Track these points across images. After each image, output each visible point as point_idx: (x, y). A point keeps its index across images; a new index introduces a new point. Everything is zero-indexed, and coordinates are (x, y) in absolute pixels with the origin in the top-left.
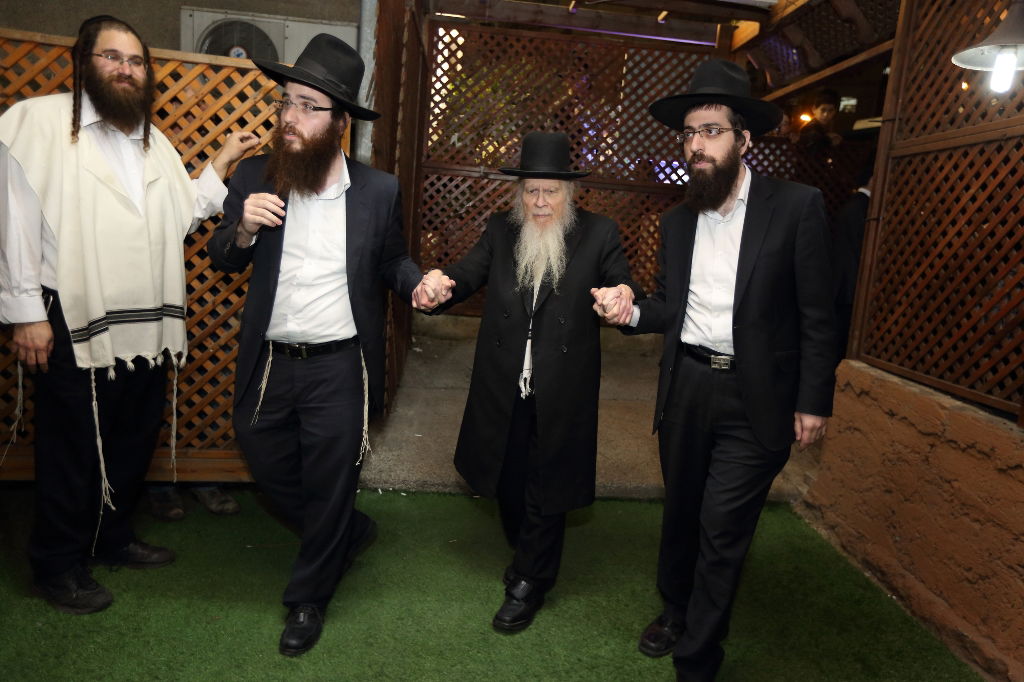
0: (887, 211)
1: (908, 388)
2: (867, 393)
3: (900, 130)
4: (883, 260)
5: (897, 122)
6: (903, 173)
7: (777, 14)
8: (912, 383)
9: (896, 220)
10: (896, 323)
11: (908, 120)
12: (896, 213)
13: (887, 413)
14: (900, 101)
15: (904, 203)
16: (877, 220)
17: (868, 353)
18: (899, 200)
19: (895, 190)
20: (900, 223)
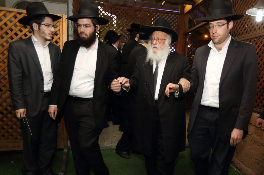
7: (197, 3)
11: (235, 32)
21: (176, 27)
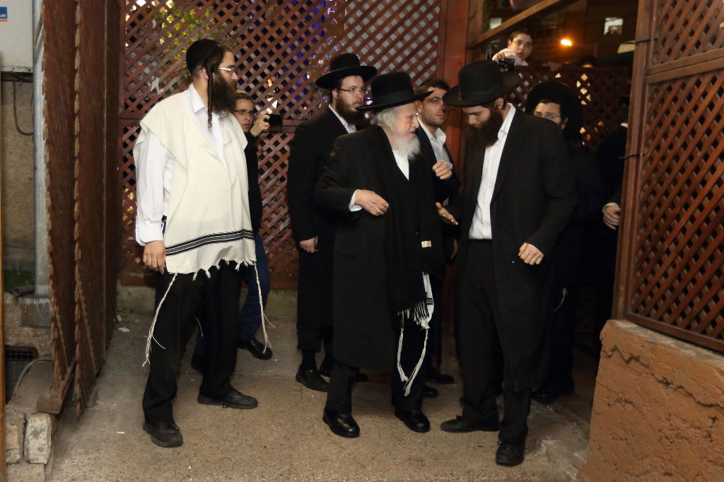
0: (647, 145)
1: (682, 350)
2: (637, 359)
3: (656, 53)
4: (646, 202)
5: (652, 43)
6: (662, 101)
8: (687, 345)
9: (658, 155)
10: (665, 275)
11: (665, 40)
12: (658, 148)
13: (660, 382)
14: (654, 19)
15: (665, 136)
16: (638, 156)
17: (637, 311)
18: (660, 132)
19: (655, 121)
20: (663, 158)
21: (436, 25)
